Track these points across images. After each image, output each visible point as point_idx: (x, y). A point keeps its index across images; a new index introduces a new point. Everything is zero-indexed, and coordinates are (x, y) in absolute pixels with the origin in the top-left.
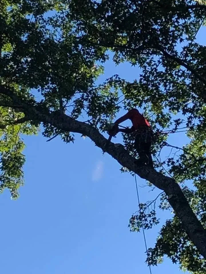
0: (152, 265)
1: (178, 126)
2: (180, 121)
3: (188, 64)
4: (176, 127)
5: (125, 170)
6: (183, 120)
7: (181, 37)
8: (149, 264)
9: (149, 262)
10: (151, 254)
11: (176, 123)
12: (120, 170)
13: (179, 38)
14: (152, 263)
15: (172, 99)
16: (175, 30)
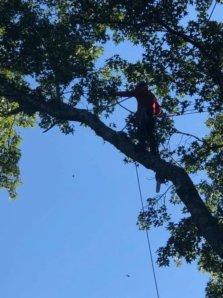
0: (164, 265)
1: (185, 108)
2: (187, 103)
3: (195, 40)
4: (183, 109)
5: (128, 161)
6: (190, 102)
7: (185, 10)
8: (161, 265)
9: (161, 262)
10: (162, 253)
11: (183, 105)
12: (123, 160)
13: (182, 11)
14: (163, 264)
15: (179, 80)
16: (177, 2)
